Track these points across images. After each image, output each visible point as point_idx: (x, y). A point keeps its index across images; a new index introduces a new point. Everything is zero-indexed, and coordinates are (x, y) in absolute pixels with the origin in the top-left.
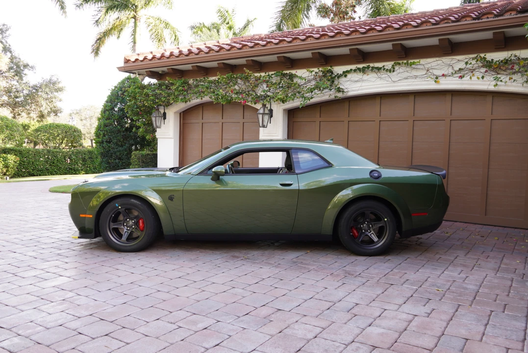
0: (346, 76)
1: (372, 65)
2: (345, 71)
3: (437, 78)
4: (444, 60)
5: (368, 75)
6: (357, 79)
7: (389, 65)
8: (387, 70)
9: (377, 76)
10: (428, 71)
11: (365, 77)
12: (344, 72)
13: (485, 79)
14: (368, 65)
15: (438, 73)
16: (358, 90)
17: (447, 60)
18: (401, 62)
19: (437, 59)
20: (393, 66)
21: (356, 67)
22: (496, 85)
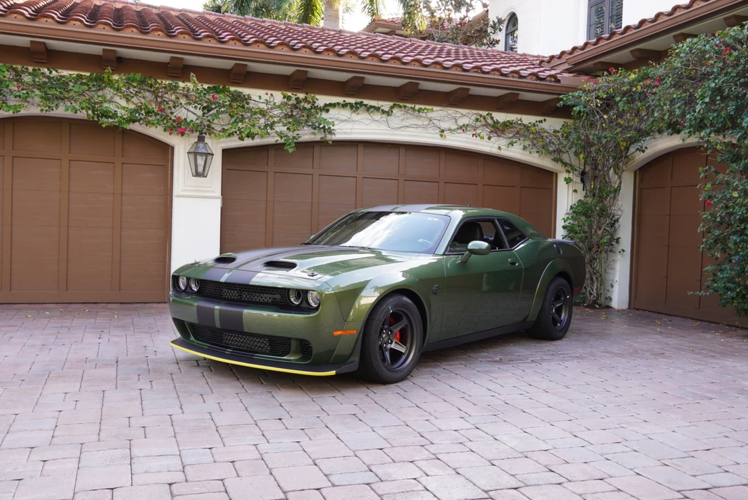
0: (327, 111)
1: (366, 102)
2: (328, 103)
3: (443, 131)
4: (450, 112)
5: (358, 114)
6: (344, 118)
7: (385, 105)
8: (384, 112)
9: (370, 118)
10: (431, 120)
11: (355, 116)
12: (326, 105)
13: (492, 139)
14: (359, 100)
15: (444, 125)
16: (351, 133)
17: (451, 111)
18: (401, 104)
19: (441, 108)
20: (392, 107)
21: (344, 101)
22: (499, 148)
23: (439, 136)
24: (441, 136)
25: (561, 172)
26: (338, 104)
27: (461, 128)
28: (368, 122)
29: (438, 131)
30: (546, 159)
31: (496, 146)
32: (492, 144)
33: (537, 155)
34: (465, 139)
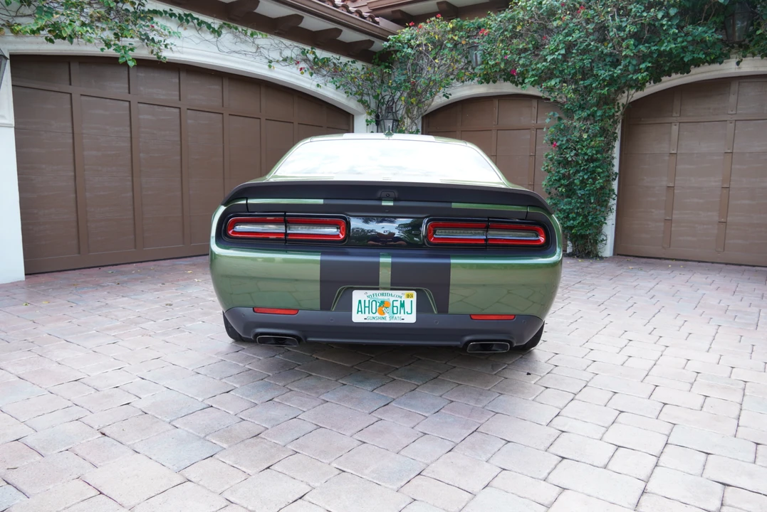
0: (151, 19)
1: (195, 15)
2: (152, 9)
3: (271, 62)
4: (276, 41)
5: (187, 29)
7: (216, 23)
8: (214, 31)
9: (198, 35)
10: (258, 48)
11: (182, 31)
13: (313, 76)
14: (187, 12)
15: (275, 55)
16: (180, 52)
18: (232, 24)
20: (221, 27)
21: (171, 10)
22: (318, 85)
23: (267, 67)
24: (270, 66)
25: (360, 114)
26: (165, 12)
27: (285, 60)
28: (198, 41)
29: (267, 61)
30: (352, 100)
31: (316, 84)
32: (311, 81)
33: (345, 96)
34: (290, 73)
